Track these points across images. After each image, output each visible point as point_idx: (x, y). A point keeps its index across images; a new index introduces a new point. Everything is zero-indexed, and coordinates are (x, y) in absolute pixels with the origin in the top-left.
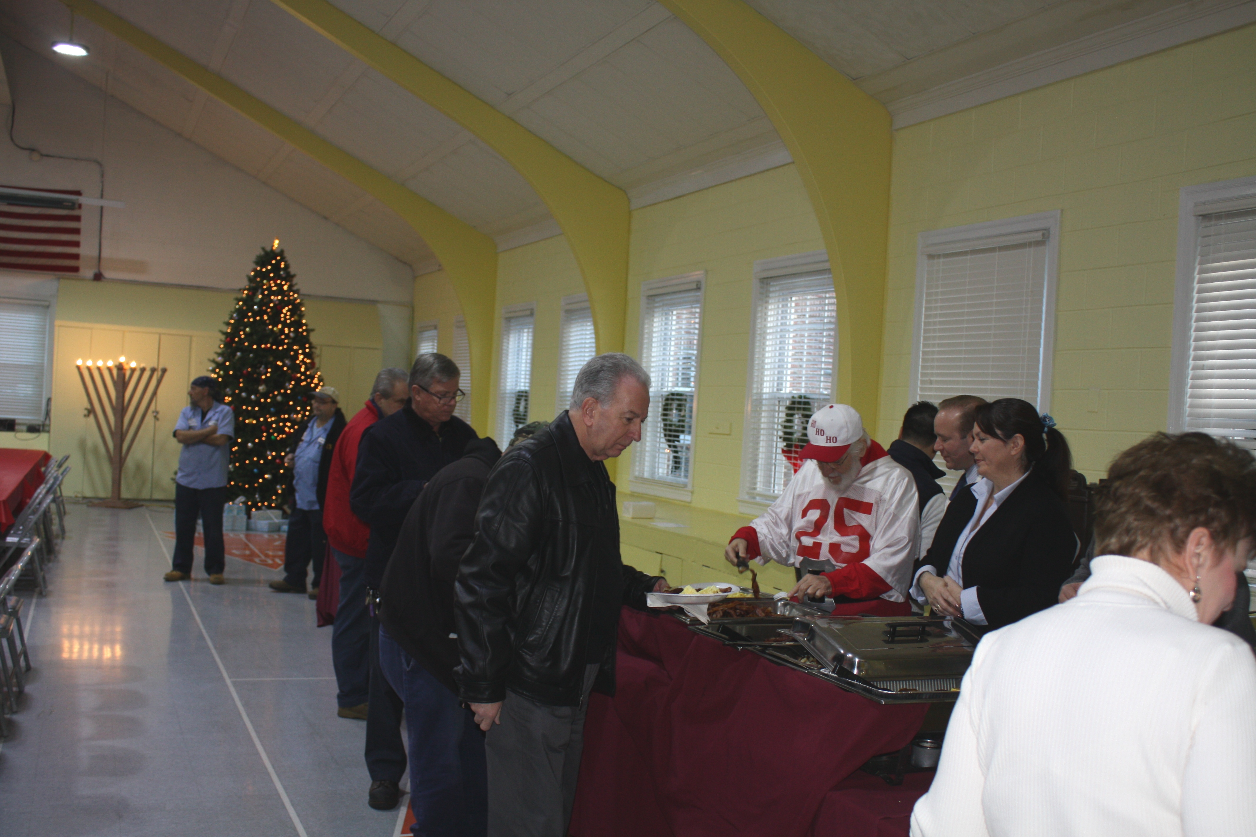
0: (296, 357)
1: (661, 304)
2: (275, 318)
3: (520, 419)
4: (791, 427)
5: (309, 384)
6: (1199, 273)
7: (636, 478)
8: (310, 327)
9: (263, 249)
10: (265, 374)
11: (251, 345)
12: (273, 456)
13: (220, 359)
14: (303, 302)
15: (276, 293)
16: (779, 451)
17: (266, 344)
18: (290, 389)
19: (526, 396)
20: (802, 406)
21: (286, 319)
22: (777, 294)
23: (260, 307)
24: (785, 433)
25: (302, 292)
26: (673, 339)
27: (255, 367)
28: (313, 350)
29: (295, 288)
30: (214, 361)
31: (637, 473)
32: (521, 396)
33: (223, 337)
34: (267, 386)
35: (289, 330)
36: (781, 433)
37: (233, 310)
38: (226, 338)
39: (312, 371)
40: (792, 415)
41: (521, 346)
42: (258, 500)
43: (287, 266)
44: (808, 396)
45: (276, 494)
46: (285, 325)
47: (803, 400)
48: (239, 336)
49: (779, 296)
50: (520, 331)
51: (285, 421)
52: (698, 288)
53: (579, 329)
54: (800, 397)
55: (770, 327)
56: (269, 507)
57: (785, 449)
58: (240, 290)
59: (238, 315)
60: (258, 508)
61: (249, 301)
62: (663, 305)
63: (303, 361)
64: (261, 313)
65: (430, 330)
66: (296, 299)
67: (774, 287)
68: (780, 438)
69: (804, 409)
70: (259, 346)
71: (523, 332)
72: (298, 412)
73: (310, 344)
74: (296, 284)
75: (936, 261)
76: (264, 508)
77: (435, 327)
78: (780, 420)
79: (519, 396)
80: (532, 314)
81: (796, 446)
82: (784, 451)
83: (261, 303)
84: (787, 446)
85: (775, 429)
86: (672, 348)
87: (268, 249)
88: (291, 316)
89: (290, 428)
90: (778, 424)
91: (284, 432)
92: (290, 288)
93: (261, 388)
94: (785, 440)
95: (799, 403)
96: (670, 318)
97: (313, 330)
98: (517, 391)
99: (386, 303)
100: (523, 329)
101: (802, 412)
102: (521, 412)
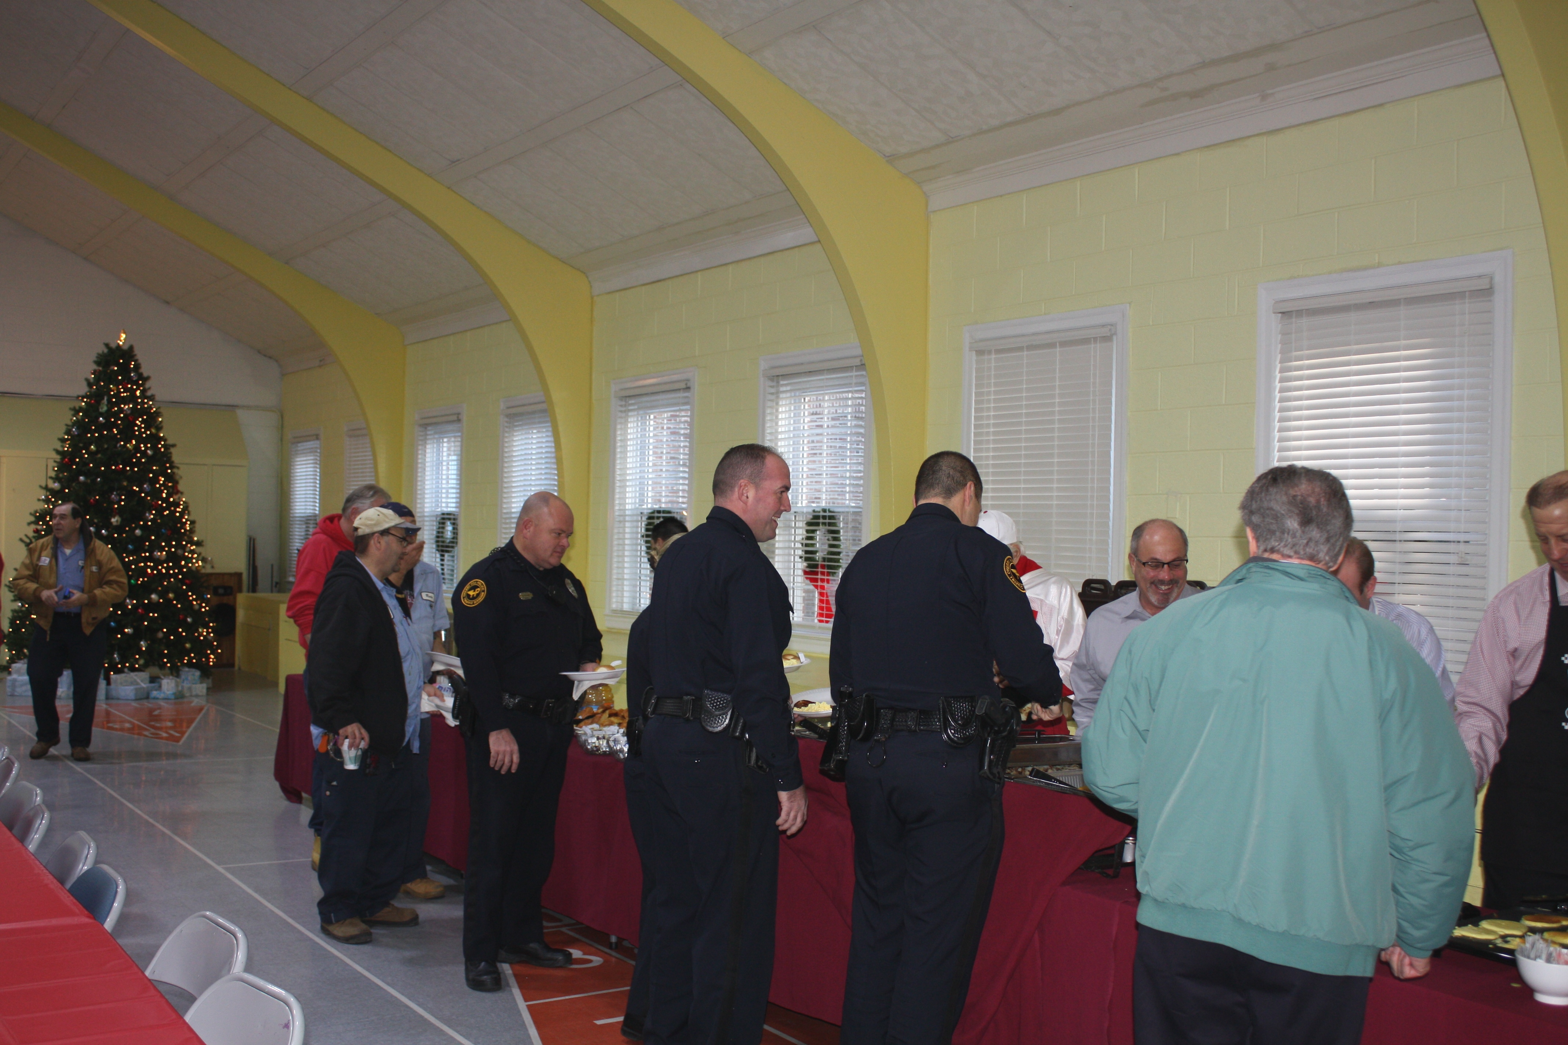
0: (156, 480)
1: (636, 407)
2: (128, 433)
3: (447, 547)
4: (813, 545)
5: (173, 513)
6: (1280, 372)
7: (615, 611)
8: (169, 442)
9: (107, 345)
10: (119, 503)
11: (97, 467)
12: (133, 605)
13: (56, 486)
14: (161, 410)
15: (125, 401)
16: (800, 572)
17: (117, 465)
18: (151, 520)
19: (454, 519)
20: (827, 521)
21: (141, 433)
22: (788, 395)
23: (107, 419)
24: (807, 552)
25: (157, 398)
26: (651, 447)
27: (105, 494)
28: (175, 470)
29: (149, 393)
30: (46, 488)
31: (614, 606)
32: (445, 518)
33: (58, 458)
34: (121, 516)
35: (145, 446)
36: (800, 552)
37: (70, 423)
38: (63, 459)
39: (176, 497)
40: (814, 531)
41: (441, 459)
42: (117, 660)
43: (137, 367)
44: (832, 510)
45: (140, 651)
46: (140, 439)
47: (827, 514)
48: (81, 457)
49: (791, 397)
50: (439, 441)
51: (146, 559)
52: (688, 388)
53: (523, 437)
54: (824, 511)
55: (782, 432)
56: (132, 669)
57: (808, 570)
58: (78, 397)
59: (77, 429)
60: (118, 671)
61: (91, 411)
62: (639, 409)
63: (164, 485)
64: (109, 426)
65: (309, 441)
66: (150, 407)
67: (785, 386)
68: (801, 557)
69: (830, 524)
70: (108, 467)
71: (443, 442)
72: (162, 549)
73: (171, 463)
74: (149, 388)
75: (986, 357)
76: (126, 670)
77: (317, 437)
78: (799, 538)
79: (443, 519)
80: (459, 420)
81: (823, 567)
82: (805, 573)
83: (108, 415)
84: (809, 566)
85: (792, 548)
86: (651, 458)
87: (113, 346)
88: (147, 429)
89: (152, 569)
90: (795, 541)
91: (145, 574)
92: (144, 395)
93: (114, 520)
94: (807, 559)
95: (824, 517)
96: (648, 423)
97: (174, 446)
98: (439, 513)
99: (248, 407)
100: (443, 438)
101: (828, 528)
102: (447, 538)
